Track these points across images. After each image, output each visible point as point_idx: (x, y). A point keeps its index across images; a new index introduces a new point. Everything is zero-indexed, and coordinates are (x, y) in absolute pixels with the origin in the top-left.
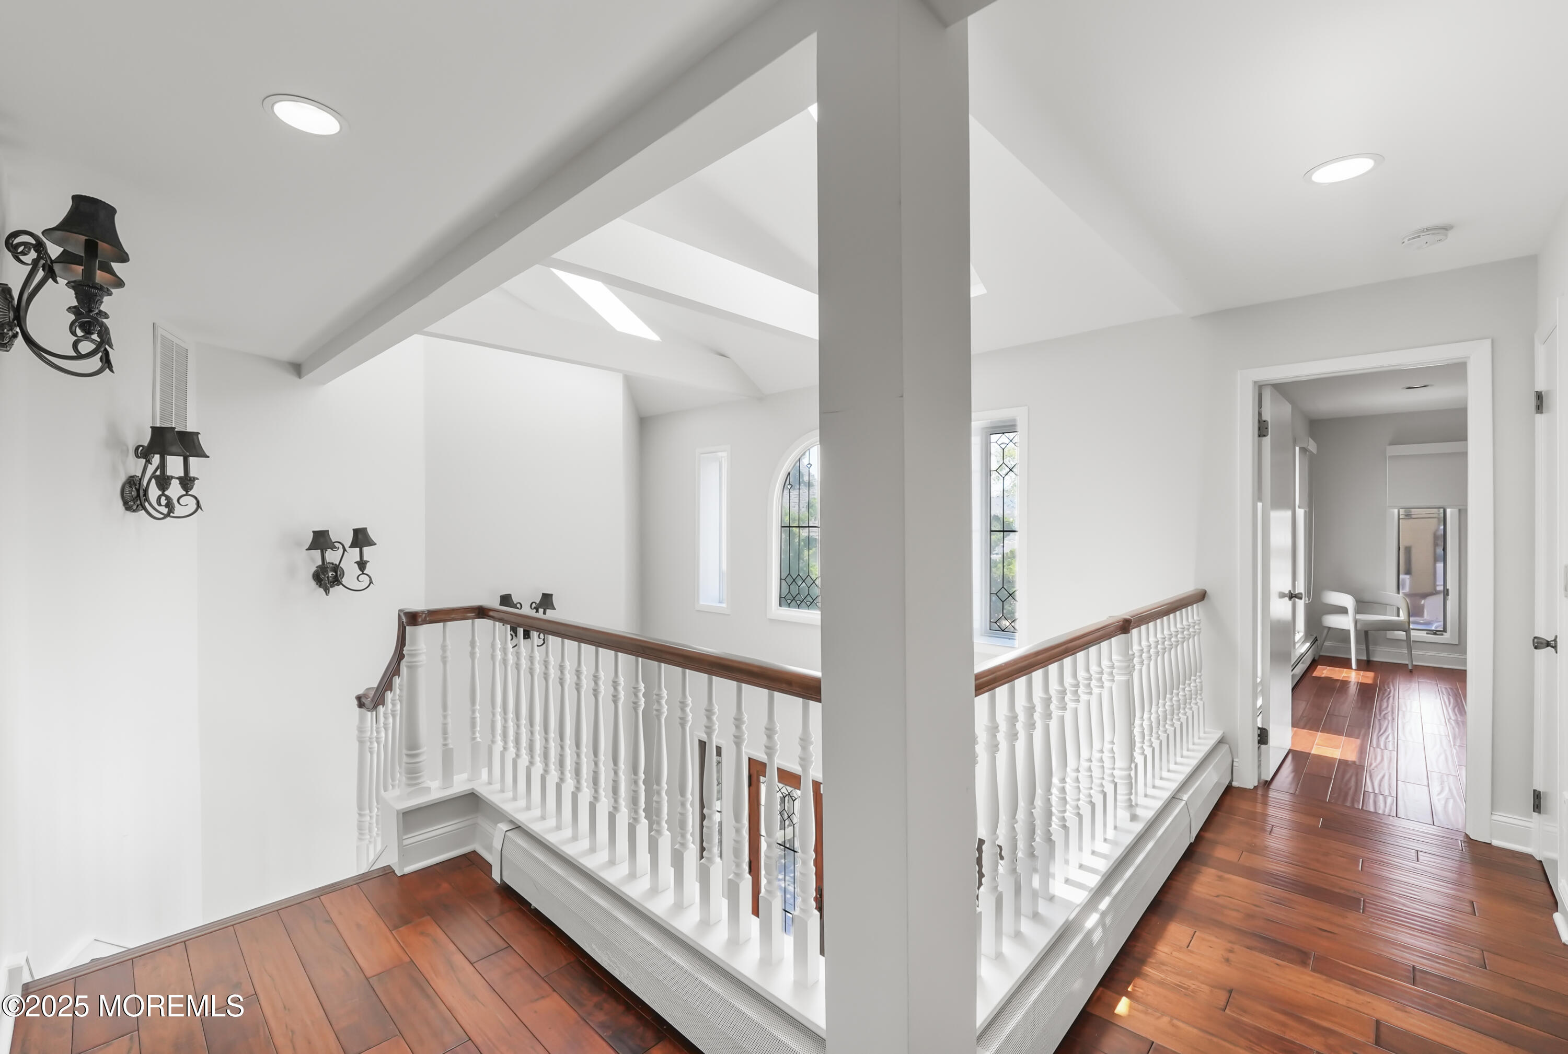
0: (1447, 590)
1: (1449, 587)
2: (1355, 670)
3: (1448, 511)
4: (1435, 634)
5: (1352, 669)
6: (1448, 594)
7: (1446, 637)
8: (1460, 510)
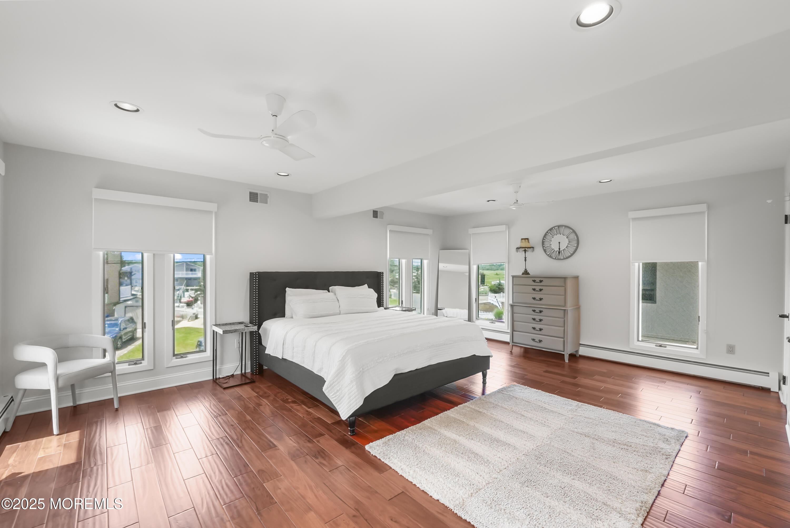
0: (145, 324)
1: (146, 321)
2: (58, 435)
3: (145, 255)
4: (136, 364)
5: (54, 435)
6: (145, 328)
7: (145, 364)
8: (154, 255)
